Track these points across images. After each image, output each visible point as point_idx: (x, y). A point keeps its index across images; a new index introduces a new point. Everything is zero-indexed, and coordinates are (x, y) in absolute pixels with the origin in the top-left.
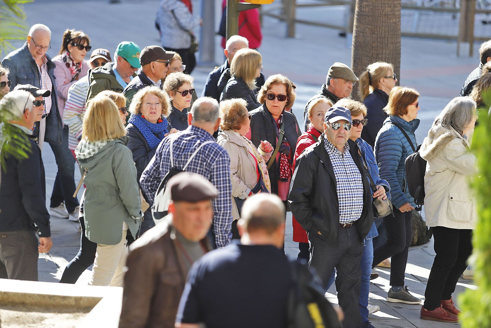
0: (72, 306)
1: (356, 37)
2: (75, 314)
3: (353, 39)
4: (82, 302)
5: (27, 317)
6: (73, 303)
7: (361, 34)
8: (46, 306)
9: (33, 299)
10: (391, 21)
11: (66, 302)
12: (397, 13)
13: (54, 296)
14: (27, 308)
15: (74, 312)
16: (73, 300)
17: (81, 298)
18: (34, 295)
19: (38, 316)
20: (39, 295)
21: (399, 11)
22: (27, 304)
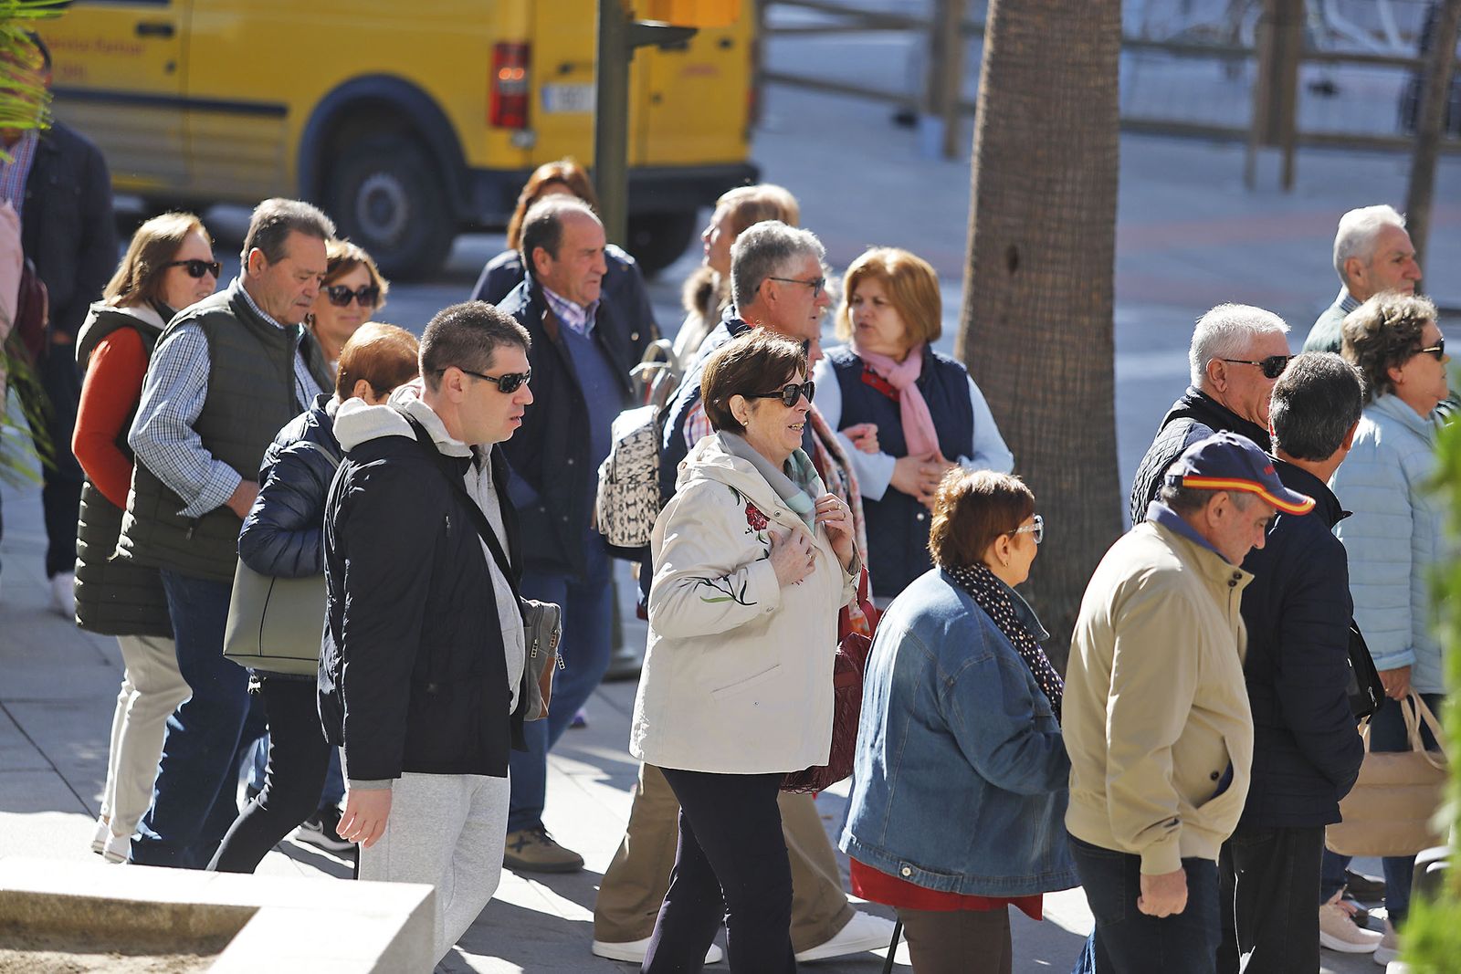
0: (162, 934)
1: (987, 130)
2: (172, 959)
3: (977, 136)
4: (192, 921)
5: (28, 964)
6: (167, 924)
7: (1002, 122)
8: (84, 934)
9: (44, 910)
10: (1092, 84)
11: (144, 921)
12: (1108, 59)
13: (108, 903)
14: (25, 939)
15: (169, 952)
16: (167, 915)
17: (190, 909)
18: (47, 897)
19: (61, 963)
20: (65, 900)
21: (1115, 53)
22: (26, 927)
